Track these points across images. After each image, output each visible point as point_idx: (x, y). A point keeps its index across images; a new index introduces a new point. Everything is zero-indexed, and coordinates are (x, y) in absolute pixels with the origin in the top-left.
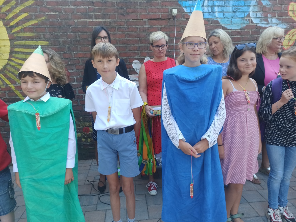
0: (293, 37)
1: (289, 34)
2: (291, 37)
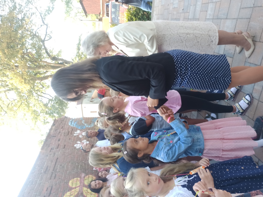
0: (89, 193)
1: (87, 195)
2: (89, 194)
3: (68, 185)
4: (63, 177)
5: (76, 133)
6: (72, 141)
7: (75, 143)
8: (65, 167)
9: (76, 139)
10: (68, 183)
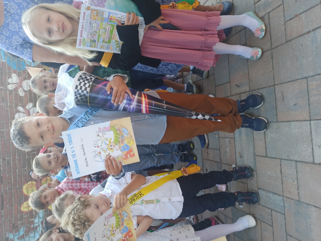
3: (22, 192)
4: (12, 179)
5: (10, 81)
6: (9, 104)
7: (15, 110)
8: (12, 163)
9: (14, 101)
10: (22, 189)
